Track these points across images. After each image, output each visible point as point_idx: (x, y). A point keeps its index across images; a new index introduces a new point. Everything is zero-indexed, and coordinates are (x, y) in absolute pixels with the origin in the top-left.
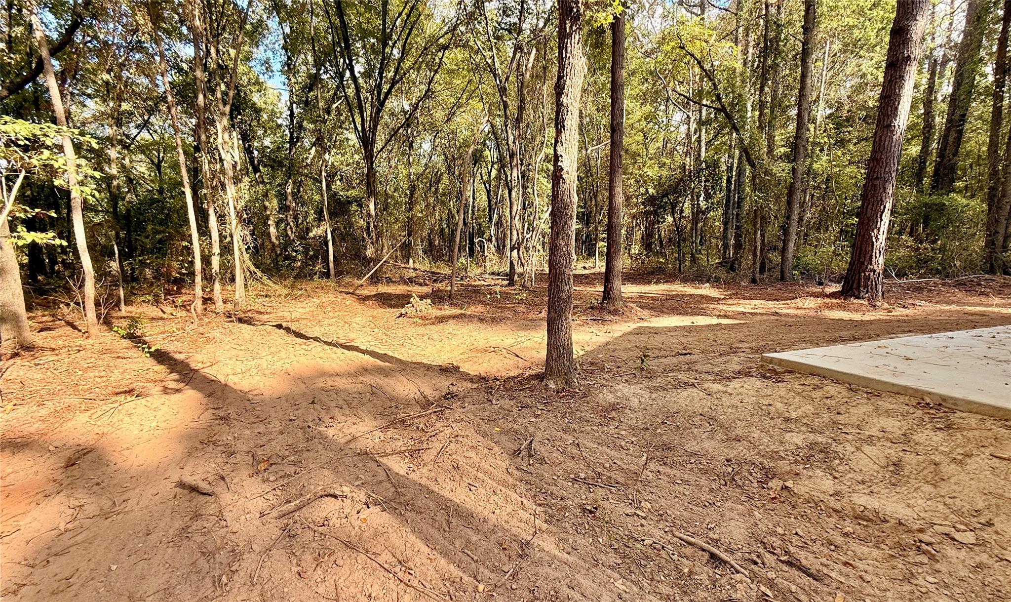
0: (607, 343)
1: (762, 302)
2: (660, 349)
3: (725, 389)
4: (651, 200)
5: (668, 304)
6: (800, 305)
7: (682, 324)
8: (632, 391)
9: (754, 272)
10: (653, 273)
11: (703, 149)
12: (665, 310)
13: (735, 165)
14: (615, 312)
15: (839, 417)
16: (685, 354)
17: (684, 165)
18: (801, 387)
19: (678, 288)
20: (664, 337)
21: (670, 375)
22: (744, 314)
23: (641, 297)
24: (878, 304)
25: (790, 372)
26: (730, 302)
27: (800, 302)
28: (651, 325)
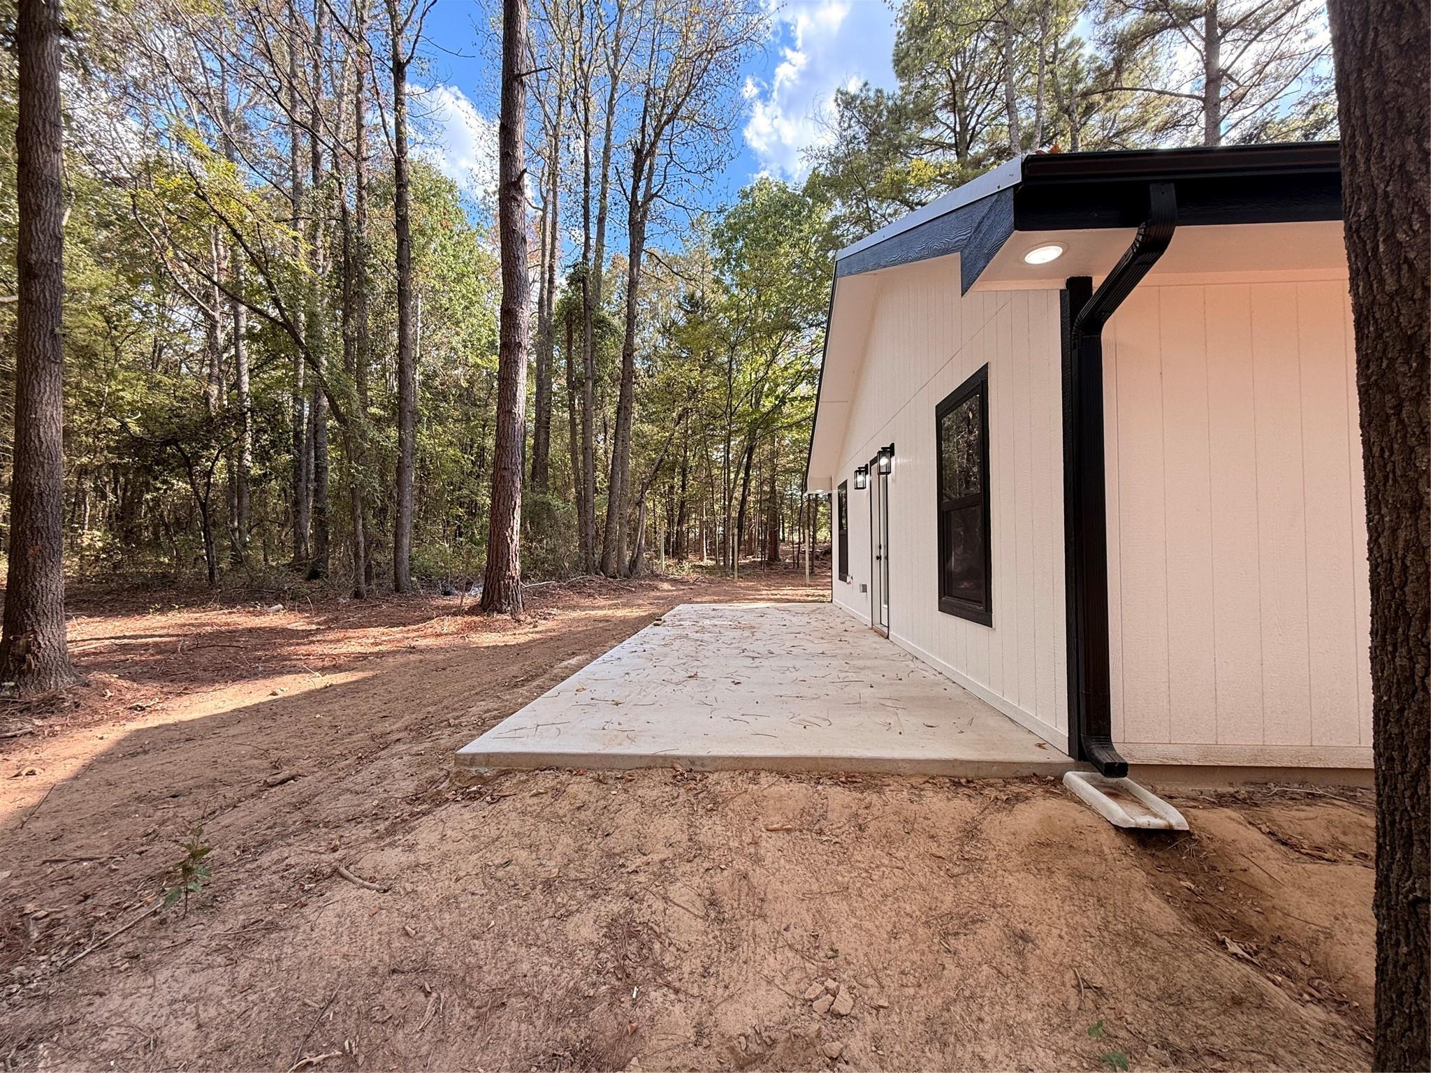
0: (31, 814)
1: (382, 629)
2: (213, 784)
3: (412, 857)
4: (135, 445)
5: (204, 658)
6: (438, 630)
7: (249, 702)
8: (163, 997)
9: (357, 582)
10: (146, 587)
11: (246, 378)
12: (200, 673)
13: (306, 412)
14: (50, 706)
15: (611, 841)
16: (283, 782)
17: (207, 396)
18: (536, 800)
19: (217, 618)
20: (212, 747)
21: (265, 860)
22: (364, 656)
23: (124, 649)
24: (522, 618)
25: (506, 773)
26: (331, 636)
27: (436, 625)
28: (170, 719)
